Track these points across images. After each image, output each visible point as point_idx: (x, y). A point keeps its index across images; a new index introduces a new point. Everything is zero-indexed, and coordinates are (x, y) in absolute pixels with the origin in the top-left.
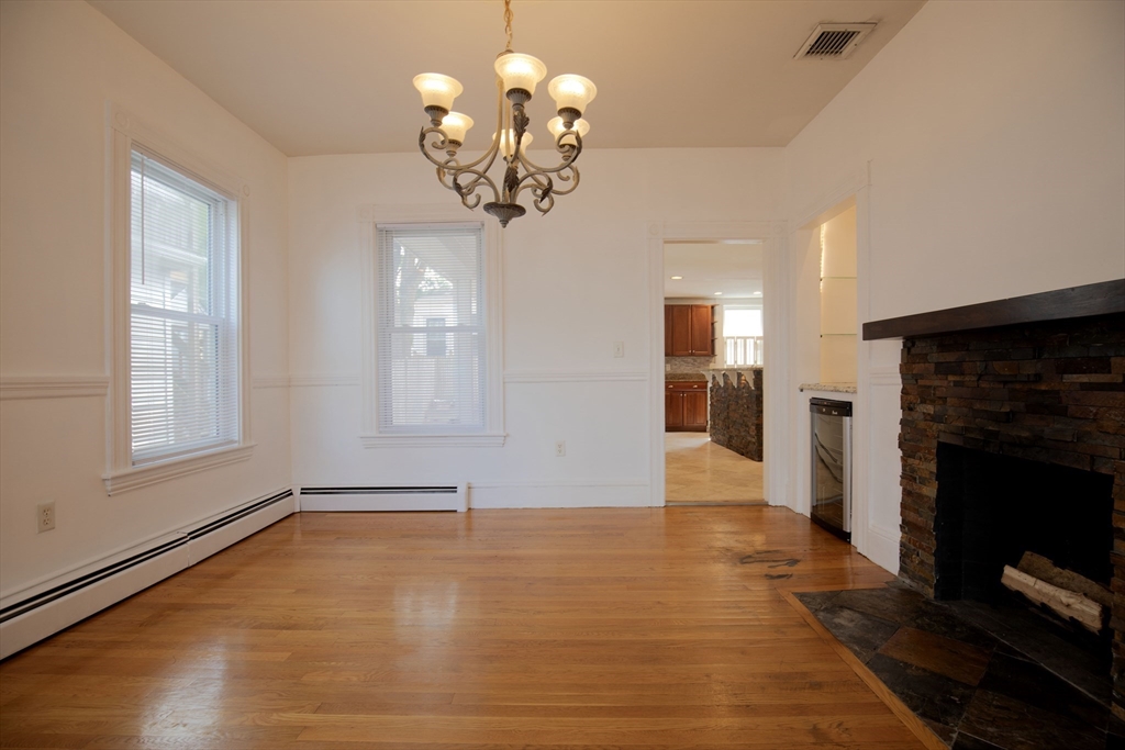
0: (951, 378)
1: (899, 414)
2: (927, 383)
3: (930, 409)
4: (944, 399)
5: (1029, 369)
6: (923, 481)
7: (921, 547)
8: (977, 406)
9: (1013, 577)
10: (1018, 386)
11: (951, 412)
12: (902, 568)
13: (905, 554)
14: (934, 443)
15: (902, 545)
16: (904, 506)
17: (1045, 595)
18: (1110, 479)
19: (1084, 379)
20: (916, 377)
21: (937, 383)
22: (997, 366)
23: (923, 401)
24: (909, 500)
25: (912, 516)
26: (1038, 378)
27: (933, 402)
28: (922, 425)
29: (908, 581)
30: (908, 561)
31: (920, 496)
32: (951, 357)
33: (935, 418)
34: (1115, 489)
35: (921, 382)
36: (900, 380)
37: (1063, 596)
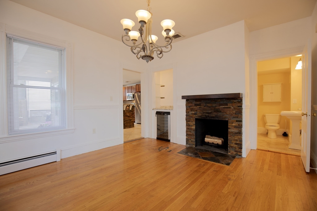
0: (198, 107)
1: (185, 114)
2: (193, 107)
3: (193, 112)
4: (197, 111)
5: (214, 105)
6: (192, 126)
7: (192, 138)
8: (204, 111)
9: (207, 140)
10: (212, 108)
11: (198, 113)
12: (186, 144)
13: (187, 140)
14: (194, 119)
15: (186, 139)
16: (187, 131)
17: (212, 141)
18: (228, 121)
19: (224, 107)
20: (190, 106)
21: (195, 107)
22: (208, 105)
23: (192, 111)
24: (188, 130)
25: (189, 133)
26: (216, 107)
27: (194, 111)
28: (191, 115)
29: (188, 145)
30: (188, 142)
31: (191, 129)
32: (198, 103)
33: (195, 114)
34: (229, 122)
35: (191, 107)
36: (185, 107)
37: (216, 140)
